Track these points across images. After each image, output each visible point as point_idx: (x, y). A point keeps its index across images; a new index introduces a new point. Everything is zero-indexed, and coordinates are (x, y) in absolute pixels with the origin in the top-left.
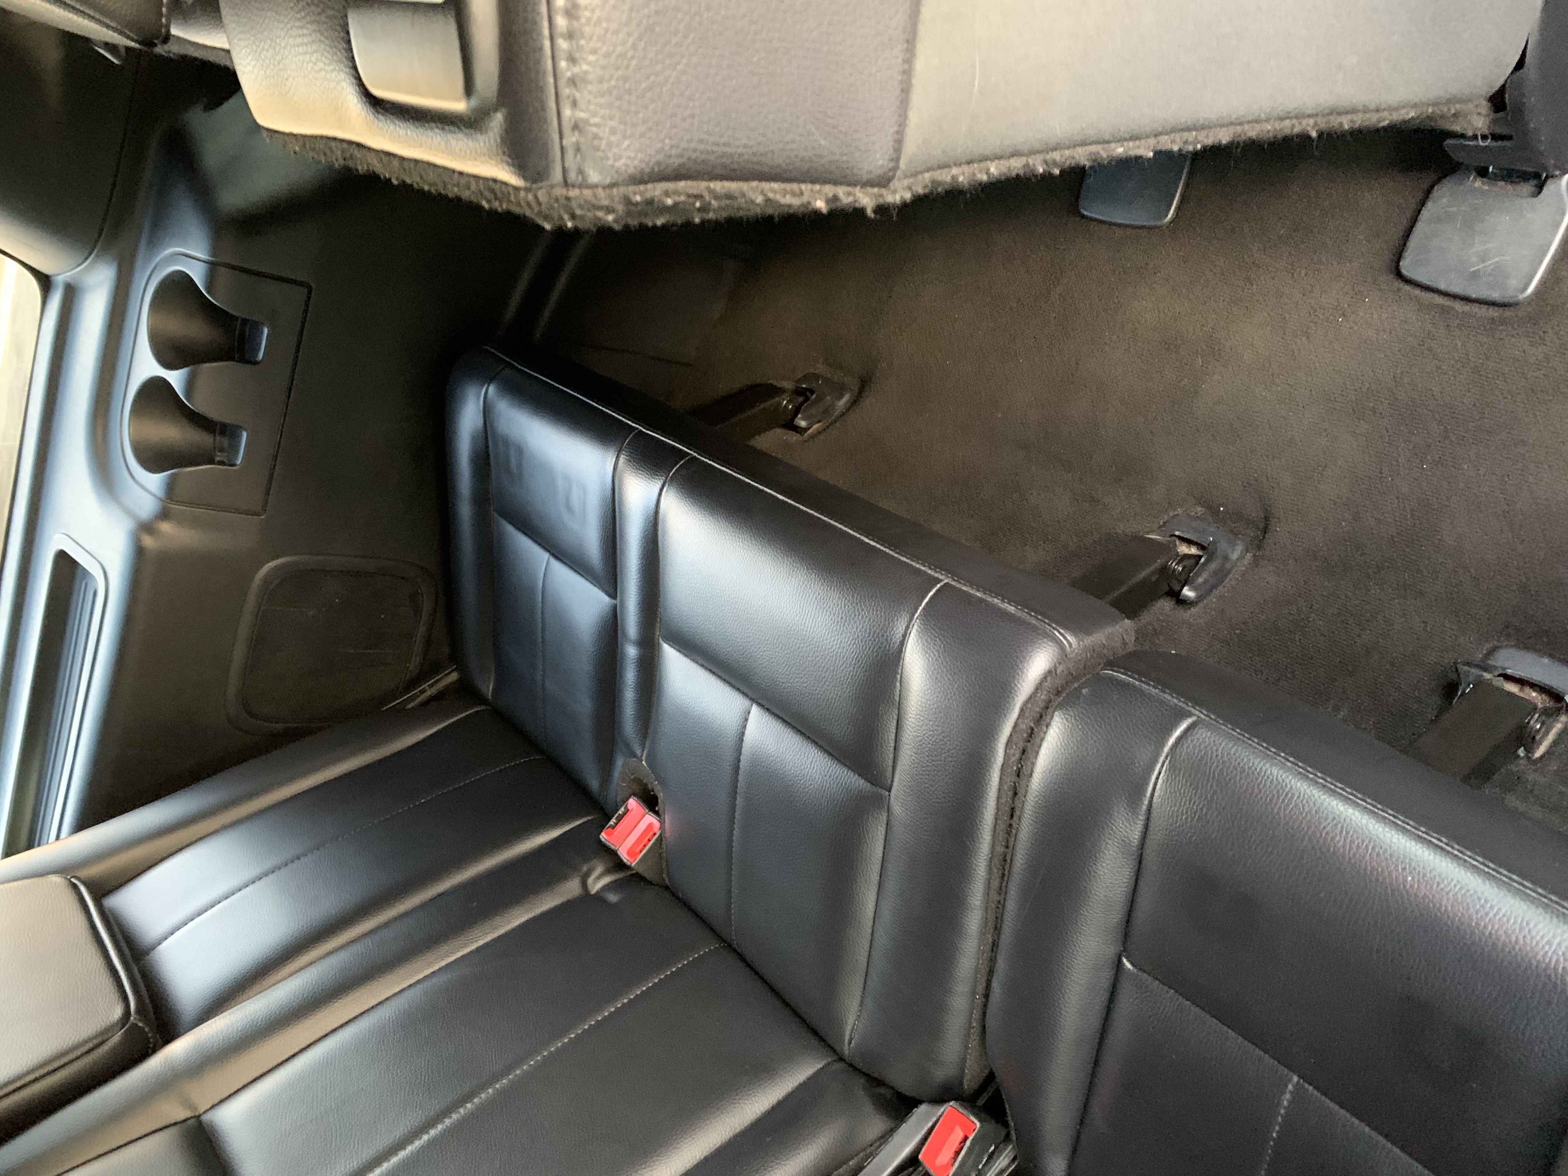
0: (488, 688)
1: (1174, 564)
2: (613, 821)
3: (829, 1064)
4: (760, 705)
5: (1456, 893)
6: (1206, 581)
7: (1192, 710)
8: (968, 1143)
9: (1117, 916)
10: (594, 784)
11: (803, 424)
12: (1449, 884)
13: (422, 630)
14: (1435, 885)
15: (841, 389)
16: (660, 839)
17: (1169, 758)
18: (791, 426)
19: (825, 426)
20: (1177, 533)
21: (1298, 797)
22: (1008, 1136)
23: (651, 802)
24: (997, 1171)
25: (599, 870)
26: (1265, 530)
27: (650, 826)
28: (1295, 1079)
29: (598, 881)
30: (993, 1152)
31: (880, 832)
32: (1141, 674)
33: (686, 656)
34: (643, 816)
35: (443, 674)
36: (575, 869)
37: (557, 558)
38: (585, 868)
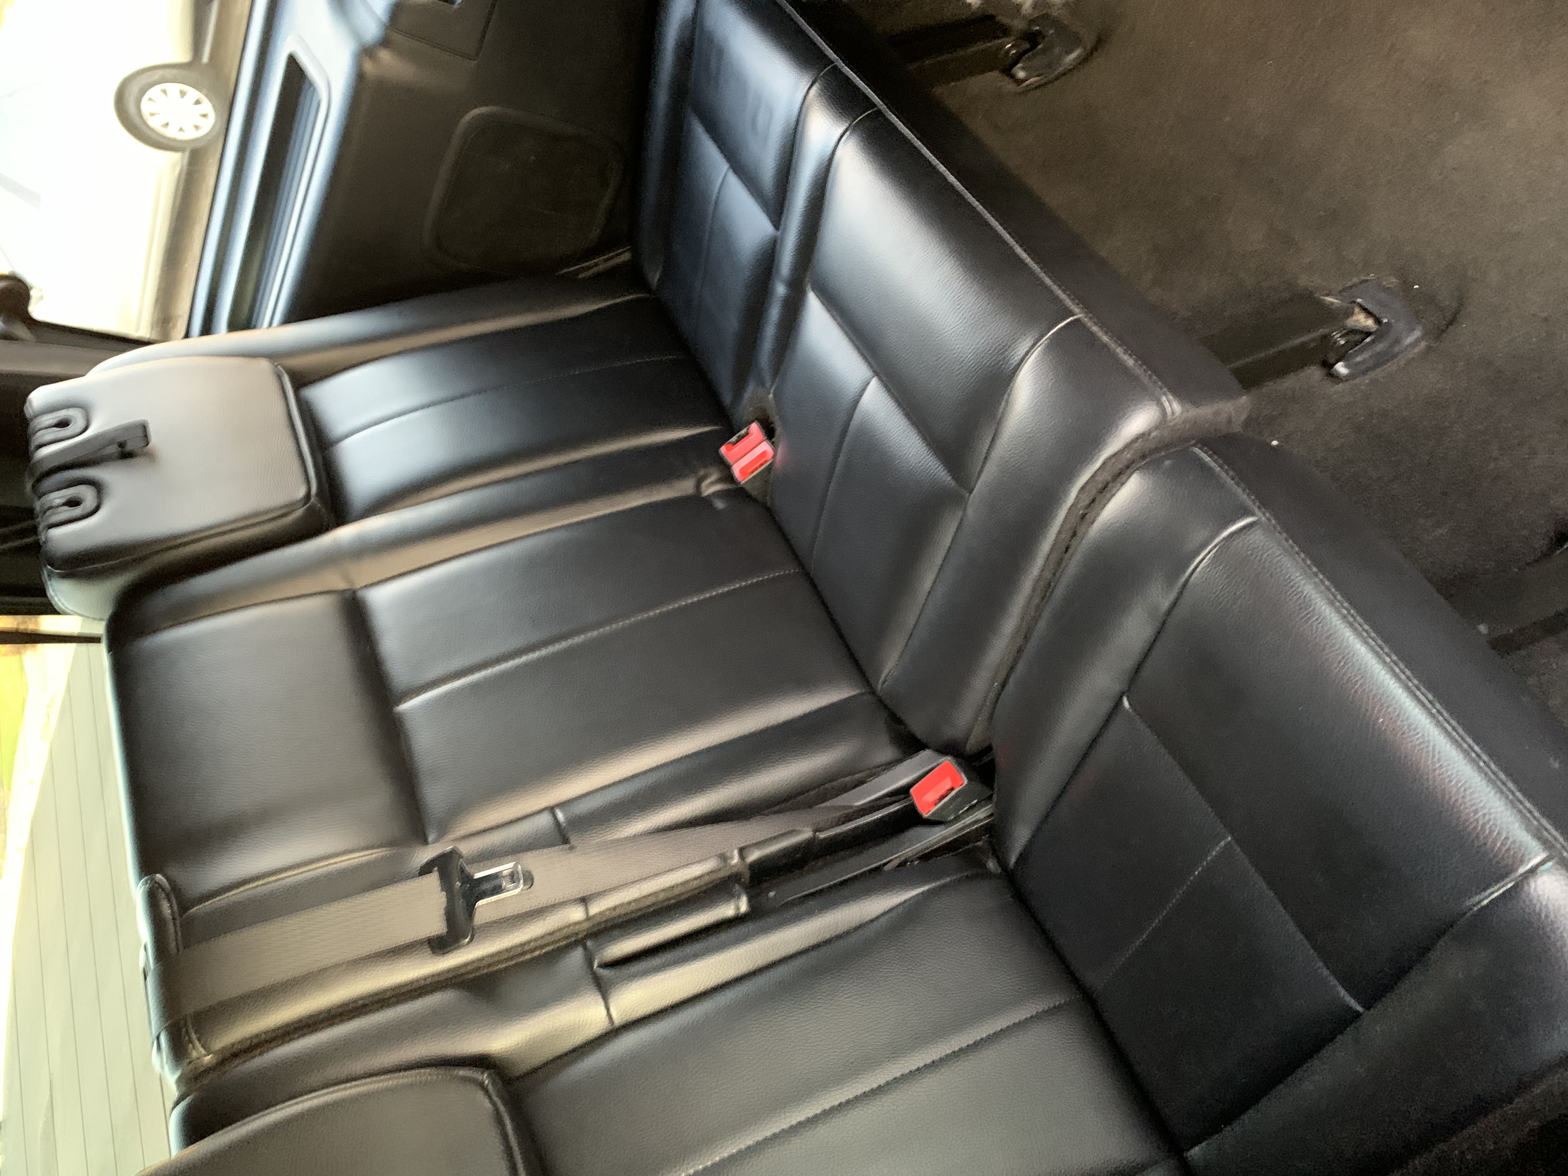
0: (654, 277)
1: (1339, 335)
2: (734, 439)
3: (862, 694)
4: (880, 379)
5: (1415, 746)
6: (1363, 362)
7: (1257, 510)
8: (953, 793)
9: (1129, 663)
10: (727, 398)
11: (1021, 74)
12: (1413, 736)
13: (606, 201)
14: (1401, 733)
15: (1075, 40)
16: (769, 469)
17: (1217, 548)
18: (1008, 71)
19: (1043, 82)
20: (1359, 300)
21: (1317, 619)
22: (990, 798)
23: (770, 433)
24: (973, 819)
25: (713, 478)
26: (1452, 322)
27: (764, 454)
28: (1230, 839)
29: (711, 487)
30: (974, 805)
31: (954, 525)
32: (1227, 461)
33: (829, 311)
34: (762, 442)
35: (615, 253)
36: (693, 471)
37: (736, 171)
38: (702, 473)
